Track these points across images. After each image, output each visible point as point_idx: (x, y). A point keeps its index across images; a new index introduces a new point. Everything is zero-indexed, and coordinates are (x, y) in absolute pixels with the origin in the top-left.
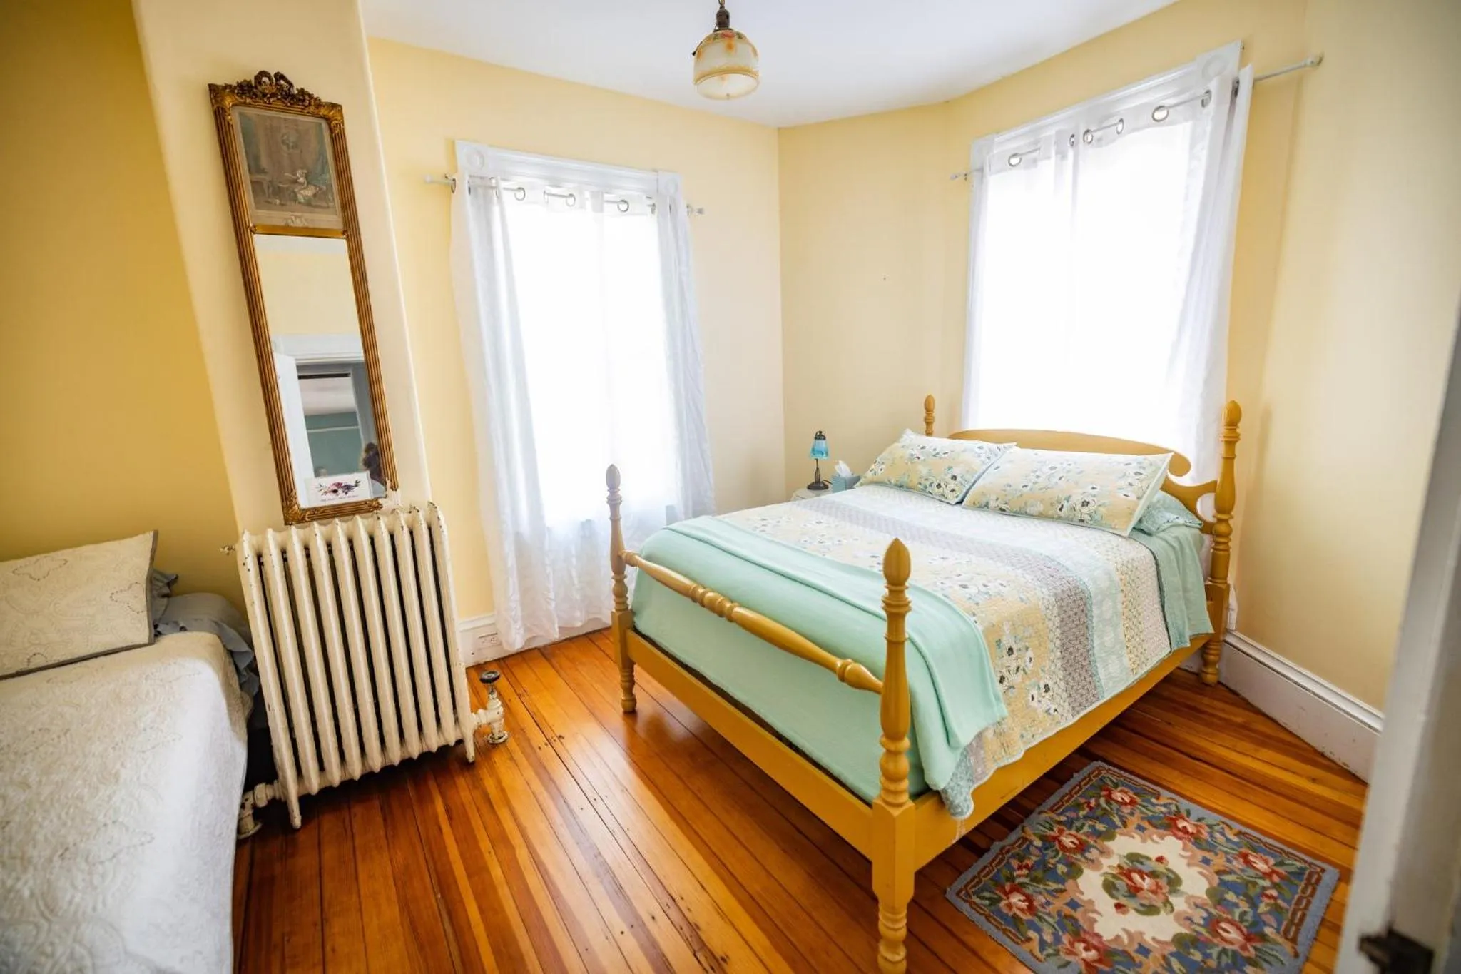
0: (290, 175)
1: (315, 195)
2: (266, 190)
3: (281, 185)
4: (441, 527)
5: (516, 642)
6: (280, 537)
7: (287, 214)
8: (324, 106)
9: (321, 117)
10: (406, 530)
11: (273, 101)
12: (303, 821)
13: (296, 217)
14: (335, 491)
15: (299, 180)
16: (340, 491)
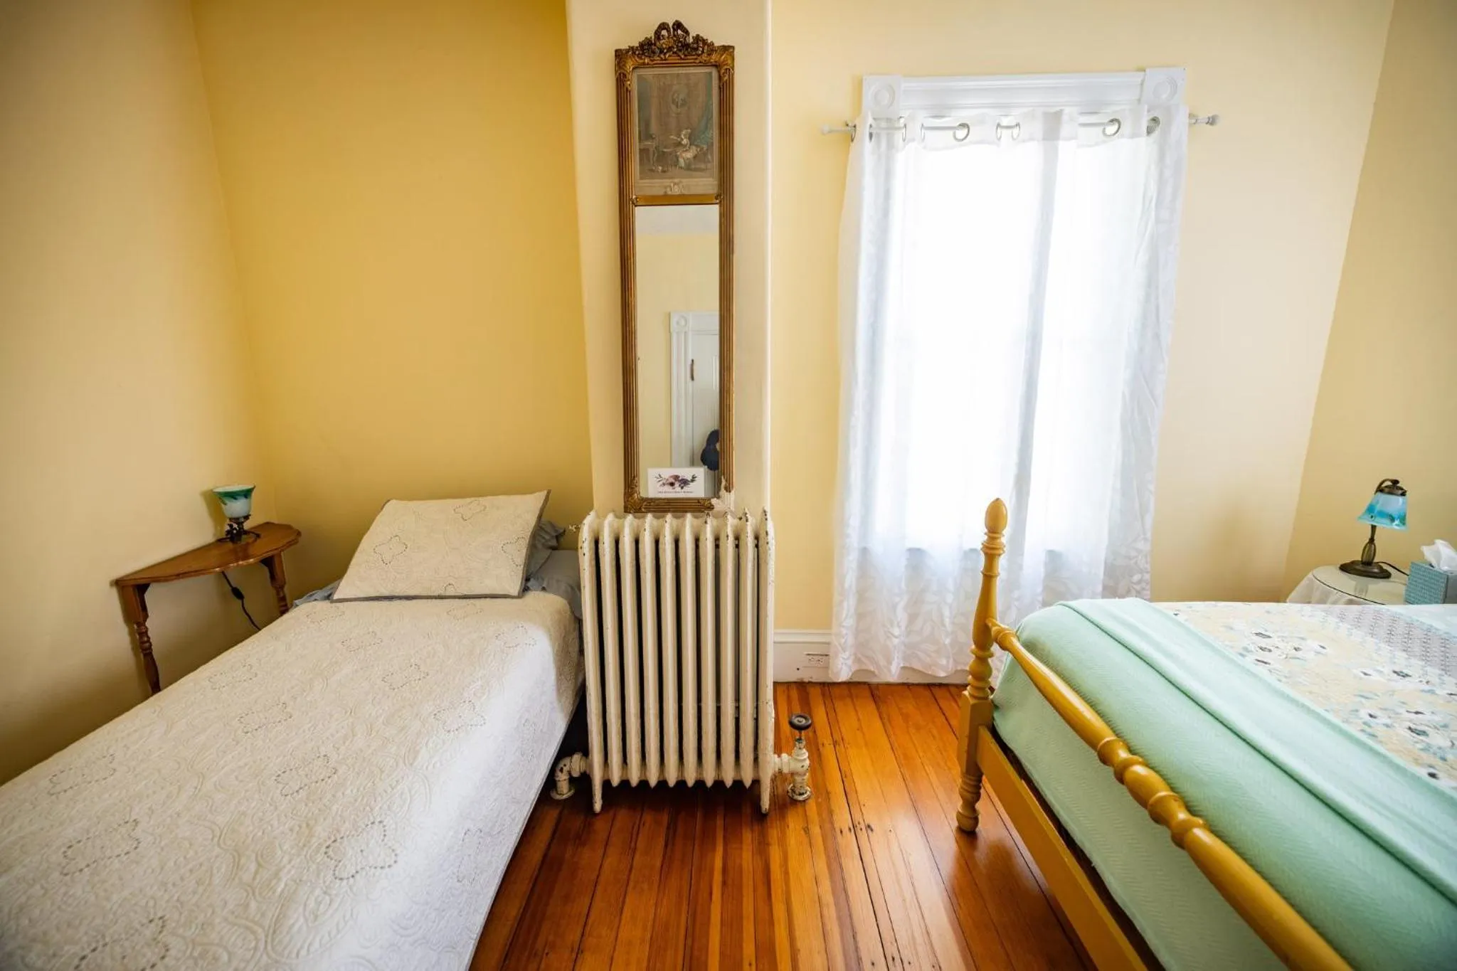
0: (675, 138)
1: (695, 157)
2: (651, 157)
3: (665, 150)
4: (768, 543)
5: (843, 671)
6: (616, 522)
7: (667, 182)
8: (716, 51)
9: (713, 66)
10: (731, 538)
11: (670, 56)
12: (603, 807)
13: (675, 184)
14: (672, 484)
15: (683, 142)
16: (677, 484)
